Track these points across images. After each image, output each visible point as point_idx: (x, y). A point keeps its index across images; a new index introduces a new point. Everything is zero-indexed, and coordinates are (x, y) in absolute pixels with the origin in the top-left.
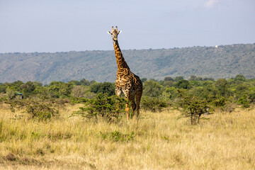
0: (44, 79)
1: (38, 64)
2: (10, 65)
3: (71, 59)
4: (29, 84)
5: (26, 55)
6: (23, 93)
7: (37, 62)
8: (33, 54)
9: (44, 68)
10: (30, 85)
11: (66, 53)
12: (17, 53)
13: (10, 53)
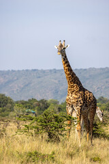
0: (62, 96)
1: (56, 81)
2: (27, 83)
3: (90, 76)
4: (43, 101)
5: (43, 72)
6: (36, 111)
7: (55, 79)
8: (51, 71)
9: (62, 85)
10: (43, 103)
11: (85, 70)
12: (35, 70)
13: (27, 70)
